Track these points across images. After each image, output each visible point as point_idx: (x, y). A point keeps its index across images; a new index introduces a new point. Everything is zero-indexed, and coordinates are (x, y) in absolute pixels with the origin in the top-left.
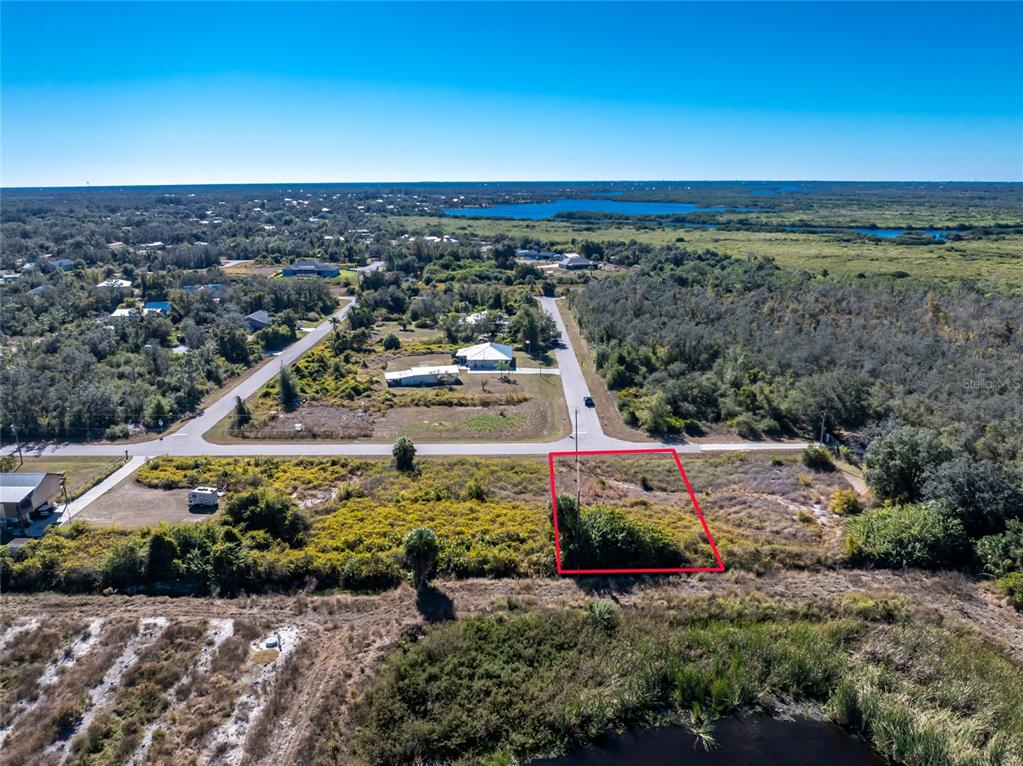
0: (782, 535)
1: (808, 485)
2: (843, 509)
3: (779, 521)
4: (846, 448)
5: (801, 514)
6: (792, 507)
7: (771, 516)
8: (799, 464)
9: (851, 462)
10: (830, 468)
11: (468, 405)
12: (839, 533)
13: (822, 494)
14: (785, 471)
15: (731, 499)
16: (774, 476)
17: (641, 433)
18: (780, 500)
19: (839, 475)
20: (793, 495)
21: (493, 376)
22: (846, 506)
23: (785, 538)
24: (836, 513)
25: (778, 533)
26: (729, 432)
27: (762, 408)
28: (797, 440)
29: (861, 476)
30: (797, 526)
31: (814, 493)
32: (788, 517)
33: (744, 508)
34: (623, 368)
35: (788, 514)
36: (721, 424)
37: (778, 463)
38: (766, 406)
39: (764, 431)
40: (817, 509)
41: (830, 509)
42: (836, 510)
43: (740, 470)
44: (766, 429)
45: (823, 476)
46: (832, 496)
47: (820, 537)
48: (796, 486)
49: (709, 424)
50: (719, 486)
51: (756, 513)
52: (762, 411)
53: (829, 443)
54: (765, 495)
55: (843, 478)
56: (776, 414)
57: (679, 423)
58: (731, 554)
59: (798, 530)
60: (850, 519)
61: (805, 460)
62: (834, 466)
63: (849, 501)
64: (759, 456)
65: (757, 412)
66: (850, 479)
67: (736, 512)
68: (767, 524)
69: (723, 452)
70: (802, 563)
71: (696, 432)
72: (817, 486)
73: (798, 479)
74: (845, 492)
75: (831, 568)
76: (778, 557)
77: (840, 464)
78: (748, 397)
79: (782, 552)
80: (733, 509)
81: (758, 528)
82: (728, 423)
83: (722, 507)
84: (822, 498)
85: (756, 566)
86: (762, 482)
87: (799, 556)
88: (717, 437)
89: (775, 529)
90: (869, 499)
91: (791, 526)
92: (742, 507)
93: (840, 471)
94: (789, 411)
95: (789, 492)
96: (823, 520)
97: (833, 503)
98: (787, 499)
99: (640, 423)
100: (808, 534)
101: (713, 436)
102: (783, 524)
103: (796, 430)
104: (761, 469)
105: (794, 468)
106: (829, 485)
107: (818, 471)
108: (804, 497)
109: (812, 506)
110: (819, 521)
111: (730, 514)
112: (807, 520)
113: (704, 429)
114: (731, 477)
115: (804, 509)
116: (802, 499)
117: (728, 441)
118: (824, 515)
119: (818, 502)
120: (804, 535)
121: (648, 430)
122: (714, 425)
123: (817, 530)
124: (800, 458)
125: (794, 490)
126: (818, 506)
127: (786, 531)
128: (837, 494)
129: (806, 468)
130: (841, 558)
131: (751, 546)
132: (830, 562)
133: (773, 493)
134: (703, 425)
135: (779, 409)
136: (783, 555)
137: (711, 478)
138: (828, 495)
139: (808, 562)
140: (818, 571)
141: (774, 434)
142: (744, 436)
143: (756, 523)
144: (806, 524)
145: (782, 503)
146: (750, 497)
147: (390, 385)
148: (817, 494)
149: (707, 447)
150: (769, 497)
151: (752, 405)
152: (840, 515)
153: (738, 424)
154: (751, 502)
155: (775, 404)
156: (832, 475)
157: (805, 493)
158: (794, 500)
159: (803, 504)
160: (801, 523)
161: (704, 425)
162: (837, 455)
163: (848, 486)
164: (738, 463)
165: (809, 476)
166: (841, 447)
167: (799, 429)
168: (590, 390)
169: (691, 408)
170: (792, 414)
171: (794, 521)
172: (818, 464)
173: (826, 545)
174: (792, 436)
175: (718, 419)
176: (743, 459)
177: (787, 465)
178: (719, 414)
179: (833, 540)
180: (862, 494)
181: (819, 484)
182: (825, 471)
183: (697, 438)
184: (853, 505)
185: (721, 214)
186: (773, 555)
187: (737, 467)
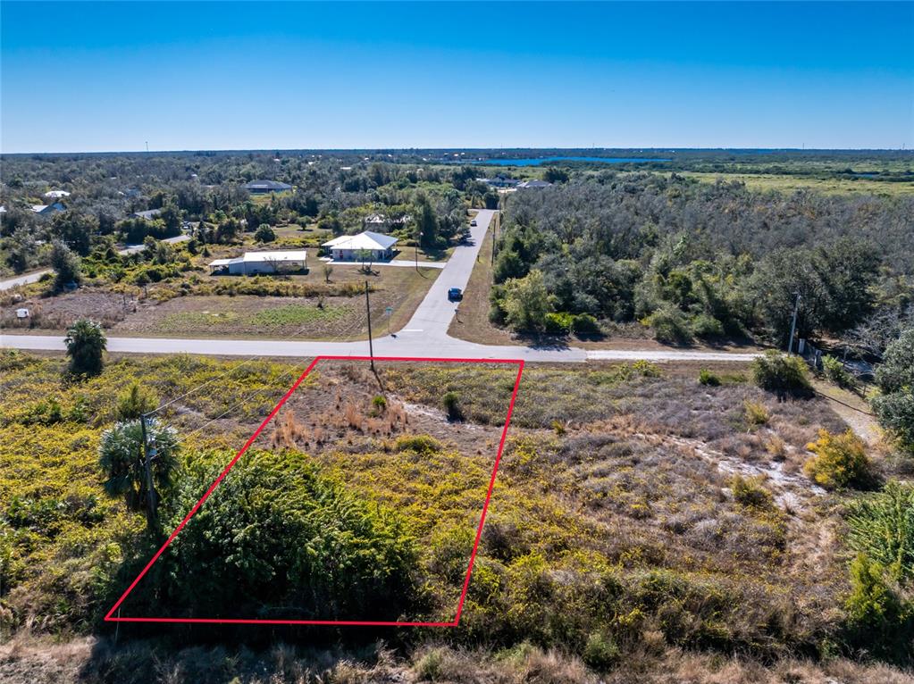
0: (688, 536)
1: (762, 422)
2: (835, 476)
3: (689, 498)
4: (833, 361)
5: (741, 485)
6: (724, 467)
7: (675, 487)
8: (748, 384)
9: (843, 384)
10: (803, 393)
11: (287, 295)
12: (827, 537)
13: (788, 440)
14: (721, 396)
15: (601, 444)
16: (699, 403)
17: (508, 333)
18: (702, 450)
19: (821, 405)
20: (730, 441)
21: (354, 268)
22: (841, 469)
23: (696, 545)
24: (818, 485)
25: (679, 529)
26: (642, 335)
27: (697, 301)
28: (750, 349)
29: (867, 408)
30: (730, 515)
31: (772, 437)
32: (712, 487)
33: (623, 466)
34: (515, 255)
35: (712, 482)
36: (632, 325)
37: (712, 382)
38: (705, 298)
39: (697, 334)
40: (777, 474)
41: (804, 474)
42: (819, 478)
43: (639, 390)
44: (700, 330)
45: (790, 405)
46: (810, 445)
47: (780, 545)
48: (737, 424)
49: (613, 323)
50: (591, 417)
51: (641, 476)
52: (696, 306)
53: (805, 354)
54: (673, 440)
55: (829, 410)
56: (720, 309)
57: (565, 320)
58: (541, 590)
59: (728, 526)
60: (853, 502)
61: (760, 377)
62: (812, 389)
63: (848, 458)
64: (683, 370)
65: (690, 306)
66: (845, 415)
67: (603, 474)
68: (660, 504)
69: (620, 362)
70: (724, 629)
71: (589, 333)
72: (780, 424)
73: (744, 411)
74: (838, 439)
75: (808, 651)
76: (662, 608)
77: (822, 387)
78: (678, 285)
79: (676, 592)
80: (595, 468)
81: (637, 516)
82: (643, 322)
83: (576, 460)
84: (789, 448)
85: (595, 639)
86: (673, 414)
87: (718, 606)
88: (621, 341)
89: (674, 519)
90: (888, 454)
91: (714, 514)
92: (616, 462)
93: (822, 398)
94: (739, 303)
95: (723, 435)
96: (790, 499)
97: (813, 460)
98: (717, 448)
99: (508, 318)
100: (752, 537)
101: (616, 340)
102: (693, 509)
103: (749, 334)
104: (679, 390)
105: (739, 391)
106: (803, 423)
107: (782, 397)
108: (752, 445)
109: (767, 465)
110: (779, 503)
111: (585, 478)
112: (753, 500)
113: (604, 330)
114: (618, 403)
115: (750, 473)
116: (747, 450)
117: (637, 348)
118: (790, 488)
119: (781, 458)
120: (742, 539)
121: (516, 330)
122: (622, 326)
123: (772, 526)
124: (751, 374)
125: (734, 431)
126: (780, 466)
127: (701, 525)
128: (823, 442)
129: (761, 392)
130: (838, 620)
131: (599, 571)
132: (802, 632)
133: (690, 436)
134: (604, 326)
135: (724, 302)
136: (676, 604)
137: (581, 401)
138: (801, 443)
139: (744, 627)
140: (769, 659)
141: (712, 339)
142: (664, 342)
143: (635, 501)
144: (749, 509)
145: (706, 456)
146: (640, 440)
147: (215, 274)
148: (778, 441)
149: (598, 354)
150: (682, 443)
151: (684, 296)
152: (829, 489)
153: (657, 323)
154: (641, 452)
155: (718, 296)
156: (810, 403)
157: (754, 438)
158: (730, 452)
159: (749, 459)
160: (737, 506)
161: (606, 325)
162: (818, 371)
163: (842, 428)
164: (639, 379)
165: (764, 405)
166: (825, 359)
167: (755, 333)
168: (470, 283)
169: (591, 300)
170: (744, 311)
171: (723, 499)
172: (784, 385)
173: (794, 571)
174: (743, 342)
175: (629, 316)
176: (649, 373)
177: (727, 386)
178: (632, 309)
179: (813, 557)
180: (871, 444)
181: (784, 421)
182: (796, 397)
183: (589, 342)
184: (855, 468)
185: (698, 163)
186: (649, 602)
187: (635, 386)
